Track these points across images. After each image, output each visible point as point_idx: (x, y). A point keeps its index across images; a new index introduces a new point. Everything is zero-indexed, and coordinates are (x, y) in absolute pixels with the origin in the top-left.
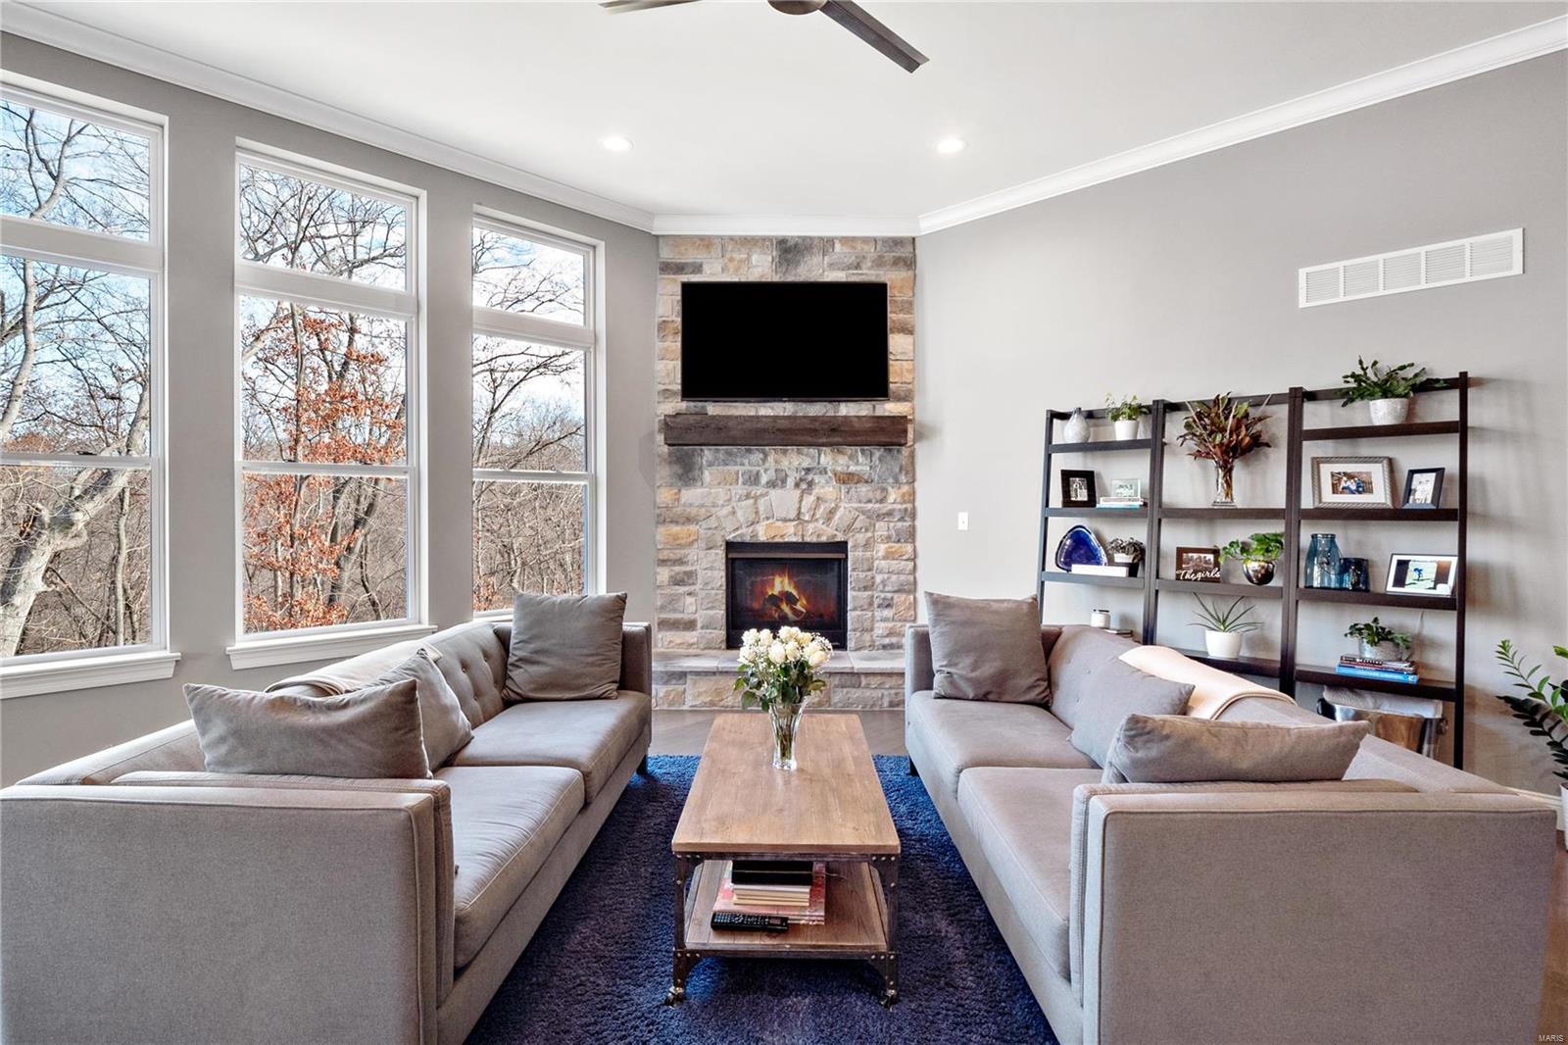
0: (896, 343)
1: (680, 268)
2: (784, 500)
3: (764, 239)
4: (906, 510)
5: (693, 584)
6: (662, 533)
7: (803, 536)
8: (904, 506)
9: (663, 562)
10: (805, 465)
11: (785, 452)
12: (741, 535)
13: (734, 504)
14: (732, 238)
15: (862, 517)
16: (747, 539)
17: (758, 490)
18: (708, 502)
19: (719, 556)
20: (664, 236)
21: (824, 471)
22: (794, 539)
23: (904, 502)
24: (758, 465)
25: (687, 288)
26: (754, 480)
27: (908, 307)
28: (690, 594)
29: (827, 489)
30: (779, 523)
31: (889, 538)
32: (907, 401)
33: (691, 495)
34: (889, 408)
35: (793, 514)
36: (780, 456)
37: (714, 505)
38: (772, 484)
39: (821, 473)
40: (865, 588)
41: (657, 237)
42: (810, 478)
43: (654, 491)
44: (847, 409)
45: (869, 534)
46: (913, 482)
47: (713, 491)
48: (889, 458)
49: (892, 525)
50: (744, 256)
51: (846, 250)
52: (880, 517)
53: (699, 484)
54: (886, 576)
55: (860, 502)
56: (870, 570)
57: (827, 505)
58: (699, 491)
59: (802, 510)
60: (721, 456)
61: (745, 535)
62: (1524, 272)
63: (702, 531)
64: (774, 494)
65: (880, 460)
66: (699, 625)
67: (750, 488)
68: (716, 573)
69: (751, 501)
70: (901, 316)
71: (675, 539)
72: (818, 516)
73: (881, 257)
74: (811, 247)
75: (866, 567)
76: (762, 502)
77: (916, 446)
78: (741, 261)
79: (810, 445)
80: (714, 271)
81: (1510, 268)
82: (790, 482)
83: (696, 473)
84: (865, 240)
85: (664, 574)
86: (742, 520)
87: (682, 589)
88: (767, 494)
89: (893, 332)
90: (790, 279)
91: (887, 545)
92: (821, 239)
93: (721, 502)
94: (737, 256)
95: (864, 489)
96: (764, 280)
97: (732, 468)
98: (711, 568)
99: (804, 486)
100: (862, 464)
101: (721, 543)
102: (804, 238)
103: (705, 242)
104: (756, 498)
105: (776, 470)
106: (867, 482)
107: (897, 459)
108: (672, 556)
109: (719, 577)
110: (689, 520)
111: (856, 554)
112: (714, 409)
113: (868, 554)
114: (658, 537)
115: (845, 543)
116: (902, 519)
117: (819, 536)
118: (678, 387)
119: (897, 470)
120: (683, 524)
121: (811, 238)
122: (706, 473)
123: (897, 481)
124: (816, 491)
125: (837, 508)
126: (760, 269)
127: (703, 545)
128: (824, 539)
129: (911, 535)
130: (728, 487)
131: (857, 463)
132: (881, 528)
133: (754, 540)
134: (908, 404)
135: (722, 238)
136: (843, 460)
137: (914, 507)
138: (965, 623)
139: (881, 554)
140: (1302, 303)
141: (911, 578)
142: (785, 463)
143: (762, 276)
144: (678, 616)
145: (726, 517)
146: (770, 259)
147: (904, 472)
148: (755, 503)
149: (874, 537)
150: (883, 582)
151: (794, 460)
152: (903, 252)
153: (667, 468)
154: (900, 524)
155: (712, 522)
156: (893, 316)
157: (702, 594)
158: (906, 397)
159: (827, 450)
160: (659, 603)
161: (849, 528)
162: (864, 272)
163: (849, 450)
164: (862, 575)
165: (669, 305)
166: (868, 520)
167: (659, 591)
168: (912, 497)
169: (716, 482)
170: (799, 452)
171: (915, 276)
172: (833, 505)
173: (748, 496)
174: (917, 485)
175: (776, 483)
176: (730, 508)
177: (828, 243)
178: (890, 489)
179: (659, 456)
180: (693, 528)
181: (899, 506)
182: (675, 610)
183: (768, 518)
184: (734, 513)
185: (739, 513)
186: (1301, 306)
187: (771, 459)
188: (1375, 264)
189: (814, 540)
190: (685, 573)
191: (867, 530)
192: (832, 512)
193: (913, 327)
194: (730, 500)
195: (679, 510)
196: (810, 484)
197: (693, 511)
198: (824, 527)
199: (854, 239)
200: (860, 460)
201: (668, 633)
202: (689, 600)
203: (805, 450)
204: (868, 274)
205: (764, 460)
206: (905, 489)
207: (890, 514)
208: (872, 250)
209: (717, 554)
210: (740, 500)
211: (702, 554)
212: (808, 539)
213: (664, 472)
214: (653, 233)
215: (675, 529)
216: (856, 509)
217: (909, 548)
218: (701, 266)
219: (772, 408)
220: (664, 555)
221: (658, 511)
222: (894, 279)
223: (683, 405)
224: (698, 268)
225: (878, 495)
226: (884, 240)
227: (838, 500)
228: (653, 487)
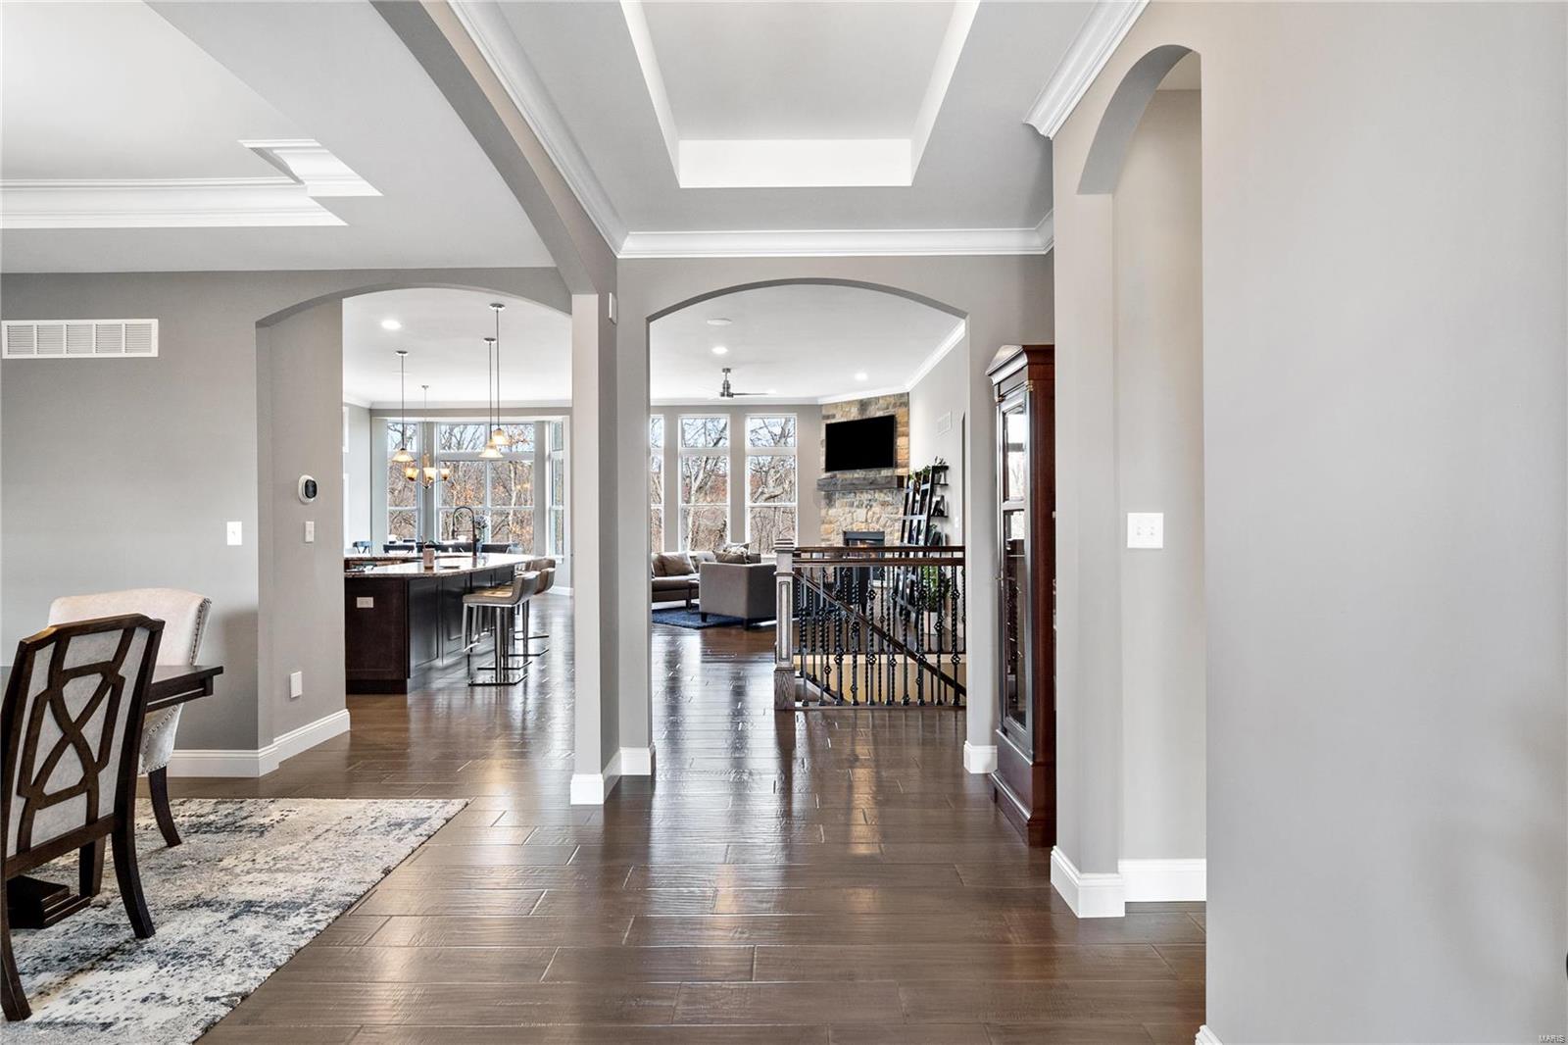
0: (900, 442)
1: (828, 417)
2: (861, 513)
3: (855, 401)
6: (823, 527)
7: (868, 528)
9: (822, 540)
10: (869, 498)
11: (862, 493)
12: (848, 528)
14: (845, 402)
15: (889, 521)
16: (850, 531)
17: (853, 509)
18: (837, 514)
19: (841, 538)
21: (876, 500)
22: (866, 530)
24: (853, 499)
25: (829, 427)
26: (852, 505)
27: (907, 424)
29: (876, 508)
30: (861, 524)
31: (899, 531)
32: (905, 467)
33: (832, 512)
34: (897, 471)
35: (865, 520)
36: (860, 495)
37: (839, 516)
38: (858, 507)
39: (875, 502)
41: (822, 405)
42: (871, 503)
43: (820, 511)
44: (885, 472)
47: (839, 510)
48: (898, 494)
50: (847, 410)
51: (883, 402)
52: (895, 520)
53: (834, 507)
55: (888, 514)
57: (877, 516)
58: (834, 510)
59: (868, 518)
60: (841, 495)
61: (850, 527)
63: (835, 527)
64: (859, 510)
65: (895, 495)
67: (850, 508)
70: (903, 429)
71: (826, 531)
72: (874, 520)
73: (895, 403)
74: (870, 403)
75: (890, 543)
76: (854, 514)
78: (846, 412)
79: (871, 489)
80: (839, 419)
82: (864, 505)
83: (833, 503)
84: (890, 396)
86: (848, 522)
88: (856, 511)
89: (899, 436)
90: (864, 417)
91: (898, 534)
92: (875, 398)
93: (841, 515)
95: (889, 508)
96: (855, 419)
97: (845, 501)
99: (868, 507)
100: (889, 497)
101: (841, 531)
102: (869, 399)
103: (836, 405)
105: (859, 501)
106: (890, 505)
108: (826, 538)
110: (831, 523)
111: (887, 537)
112: (839, 474)
113: (891, 537)
114: (821, 529)
115: (883, 532)
117: (874, 528)
118: (824, 467)
119: (900, 499)
120: (829, 524)
121: (871, 399)
122: (837, 503)
124: (873, 509)
125: (880, 517)
126: (853, 415)
127: (835, 533)
128: (876, 530)
130: (843, 508)
131: (887, 497)
132: (895, 525)
133: (852, 530)
134: (907, 469)
135: (842, 403)
136: (882, 495)
139: (896, 537)
142: (862, 498)
143: (854, 417)
145: (843, 521)
146: (857, 409)
148: (852, 515)
149: (893, 529)
151: (865, 497)
152: (903, 400)
155: (839, 523)
156: (900, 429)
159: (877, 491)
161: (885, 525)
162: (889, 410)
163: (885, 491)
165: (823, 434)
166: (892, 522)
169: (839, 507)
170: (867, 493)
171: (908, 409)
173: (850, 512)
175: (860, 505)
176: (844, 517)
177: (878, 399)
178: (899, 508)
179: (821, 496)
180: (833, 525)
183: (857, 521)
184: (845, 519)
185: (848, 519)
187: (857, 496)
189: (872, 530)
191: (891, 527)
192: (879, 519)
193: (908, 433)
194: (844, 514)
195: (828, 518)
196: (871, 506)
197: (833, 519)
198: (876, 525)
199: (885, 396)
200: (888, 495)
203: (869, 492)
204: (890, 412)
205: (855, 497)
207: (899, 519)
208: (893, 400)
209: (840, 536)
210: (847, 514)
211: (835, 536)
212: (870, 530)
213: (823, 502)
214: (820, 404)
215: (827, 526)
216: (886, 517)
219: (858, 474)
220: (823, 537)
221: (819, 517)
222: (899, 413)
223: (829, 474)
224: (834, 416)
225: (895, 511)
226: (897, 395)
227: (881, 513)
228: (820, 509)
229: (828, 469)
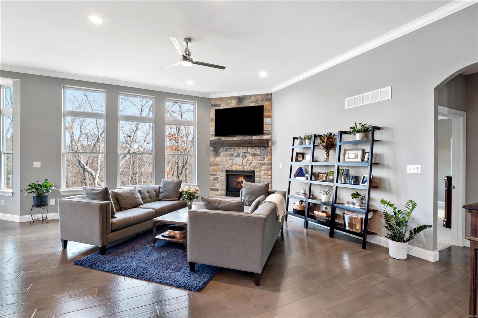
0: (266, 120)
1: (215, 106)
2: (239, 160)
3: (235, 97)
4: (269, 163)
5: (218, 180)
6: (212, 168)
7: (244, 169)
8: (269, 162)
9: (212, 175)
10: (244, 152)
11: (239, 149)
12: (229, 169)
13: (227, 161)
14: (228, 97)
15: (258, 164)
16: (231, 170)
17: (233, 158)
18: (222, 160)
19: (224, 174)
20: (212, 98)
21: (249, 153)
22: (241, 170)
23: (269, 161)
24: (233, 152)
25: (217, 111)
26: (232, 155)
27: (270, 111)
28: (218, 183)
29: (249, 157)
30: (238, 166)
31: (265, 170)
32: (269, 135)
33: (218, 159)
34: (265, 137)
35: (241, 164)
36: (238, 150)
37: (223, 161)
38: (236, 156)
39: (248, 154)
40: (259, 182)
41: (211, 99)
42: (245, 155)
43: (210, 158)
44: (255, 138)
45: (260, 169)
46: (271, 156)
47: (223, 158)
48: (265, 150)
49: (266, 166)
50: (230, 102)
51: (254, 98)
52: (263, 164)
53: (220, 156)
54: (264, 180)
55: (258, 161)
56: (260, 178)
57: (249, 161)
58: (220, 158)
59: (244, 163)
60: (224, 150)
61: (230, 168)
62: (391, 98)
63: (220, 168)
64: (237, 159)
65: (263, 150)
66: (220, 190)
67: (231, 157)
68: (223, 178)
69: (231, 161)
70: (268, 113)
71: (214, 170)
72: (247, 164)
73: (263, 99)
74: (246, 98)
75: (259, 177)
76: (234, 161)
77: (272, 146)
78: (229, 103)
79: (245, 147)
80: (223, 106)
81: (388, 97)
82: (241, 156)
83: (219, 154)
84: (259, 95)
85: (212, 178)
86: (229, 165)
87: (216, 181)
88: (235, 159)
89: (266, 118)
90: (241, 106)
91: (264, 172)
92: (248, 95)
93: (224, 161)
94: (228, 102)
95: (259, 157)
96: (234, 107)
97: (227, 153)
98: (222, 176)
99: (244, 157)
100: (258, 151)
101: (224, 170)
102: (244, 96)
103: (221, 99)
104: (233, 160)
105: (237, 153)
106: (259, 156)
107: (266, 150)
108: (214, 174)
109: (224, 178)
110: (217, 165)
111: (257, 174)
112: (223, 139)
113: (260, 174)
114: (210, 169)
115: (254, 171)
116: (268, 165)
117: (247, 169)
118: (214, 134)
119: (267, 152)
120: (216, 166)
121: (246, 96)
122: (221, 154)
123: (267, 155)
124: (247, 158)
125: (252, 162)
126: (234, 104)
127: (220, 171)
128: (249, 170)
129: (271, 169)
130: (226, 157)
131: (257, 151)
132: (263, 167)
133: (232, 170)
134: (270, 136)
135: (225, 98)
136: (253, 150)
137: (272, 162)
138: (249, 189)
139: (263, 174)
140: (346, 108)
141: (271, 180)
142: (239, 151)
143: (234, 106)
144: (215, 188)
145: (226, 164)
146: (236, 101)
147: (269, 153)
148: (232, 161)
149: (261, 169)
150: (263, 181)
151: (242, 151)
152: (269, 97)
153: (212, 153)
154: (268, 166)
155: (222, 166)
156: (266, 113)
157: (220, 183)
158: (269, 134)
159: (250, 148)
160: (211, 185)
161: (255, 167)
162: (259, 103)
163: (255, 148)
164: (258, 179)
165: (213, 115)
166: (260, 165)
167: (211, 182)
168: (271, 159)
169: (223, 156)
170: (243, 149)
171: (272, 103)
172: (251, 162)
173: (231, 159)
174: (272, 156)
175: (238, 156)
176: (226, 162)
177: (250, 96)
178: (265, 158)
179: (211, 150)
180: (218, 167)
181: (267, 162)
182: (214, 186)
183: (235, 165)
184: (227, 163)
185: (229, 164)
186: (346, 109)
187: (236, 150)
188: (361, 97)
189: (246, 170)
190: (216, 177)
191: (259, 168)
192: (251, 163)
193: (271, 116)
194: (226, 160)
195: (215, 163)
196: (246, 156)
197: (218, 163)
198: (249, 167)
199: (256, 95)
200: (258, 150)
201: (213, 192)
202: (217, 184)
203: (244, 148)
204: (260, 104)
205: (235, 151)
206: (269, 157)
207: (265, 164)
208: (261, 97)
209: (223, 173)
210: (229, 160)
211: (220, 173)
212: (245, 170)
213: (212, 154)
214: (210, 98)
215: (214, 167)
216: (257, 162)
217: (270, 173)
218: (220, 105)
219: (237, 138)
220: (212, 173)
221: (210, 163)
222: (266, 104)
223: (216, 138)
224: (219, 105)
225: (262, 159)
226: (264, 95)
227: (252, 160)
228: (210, 157)
229: (216, 135)
